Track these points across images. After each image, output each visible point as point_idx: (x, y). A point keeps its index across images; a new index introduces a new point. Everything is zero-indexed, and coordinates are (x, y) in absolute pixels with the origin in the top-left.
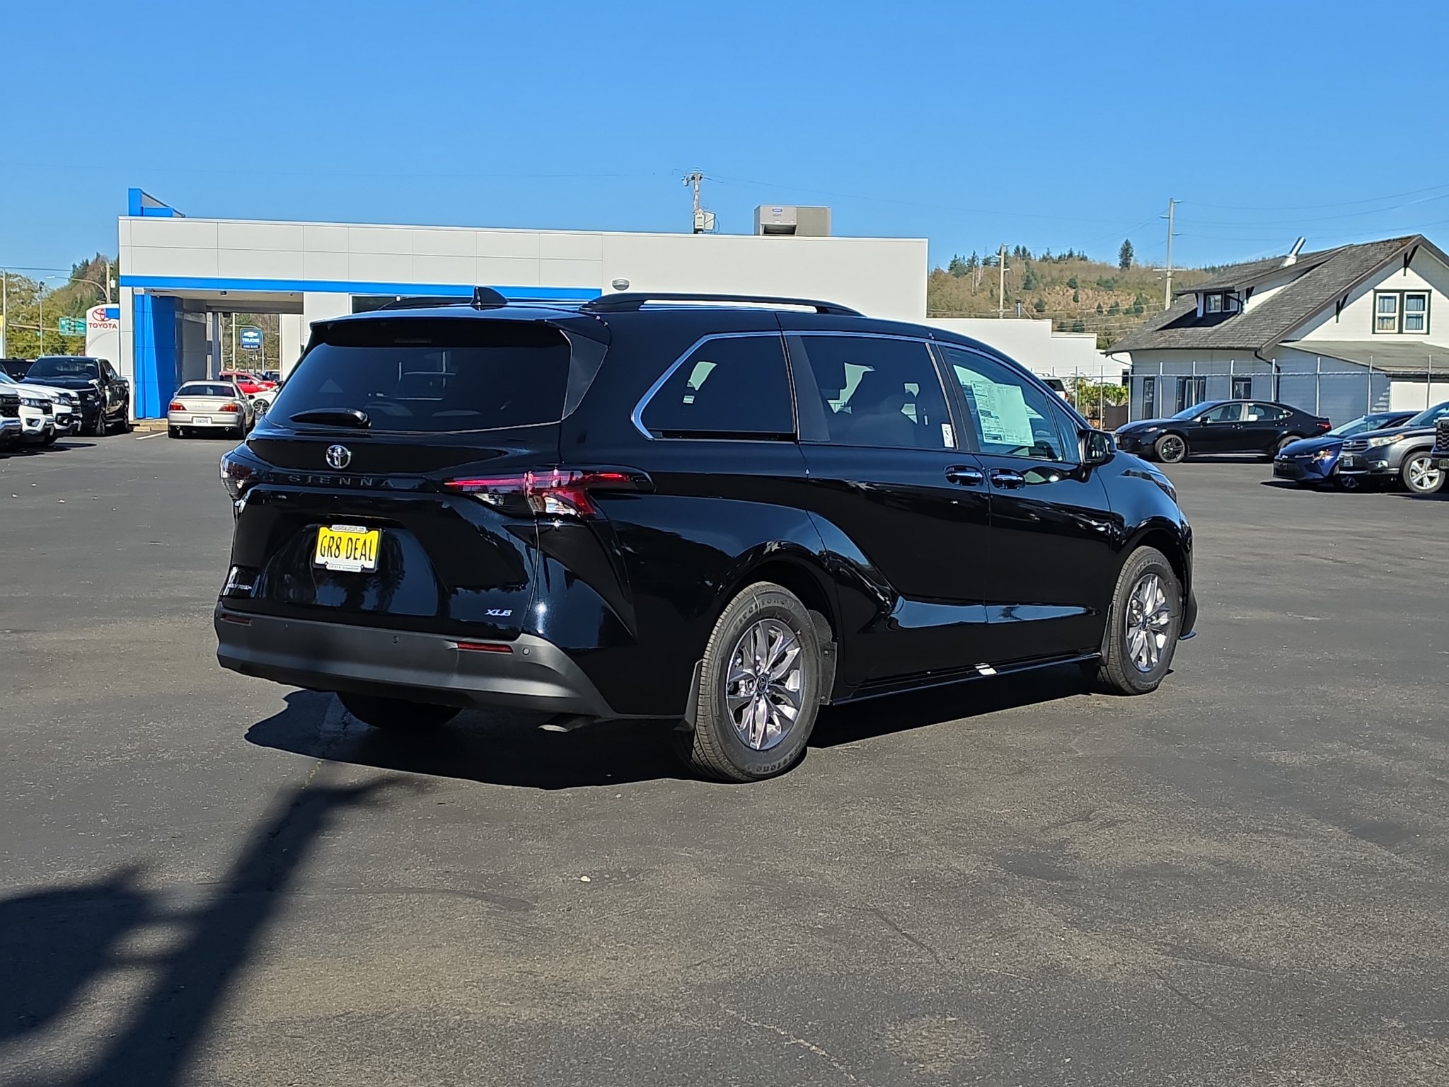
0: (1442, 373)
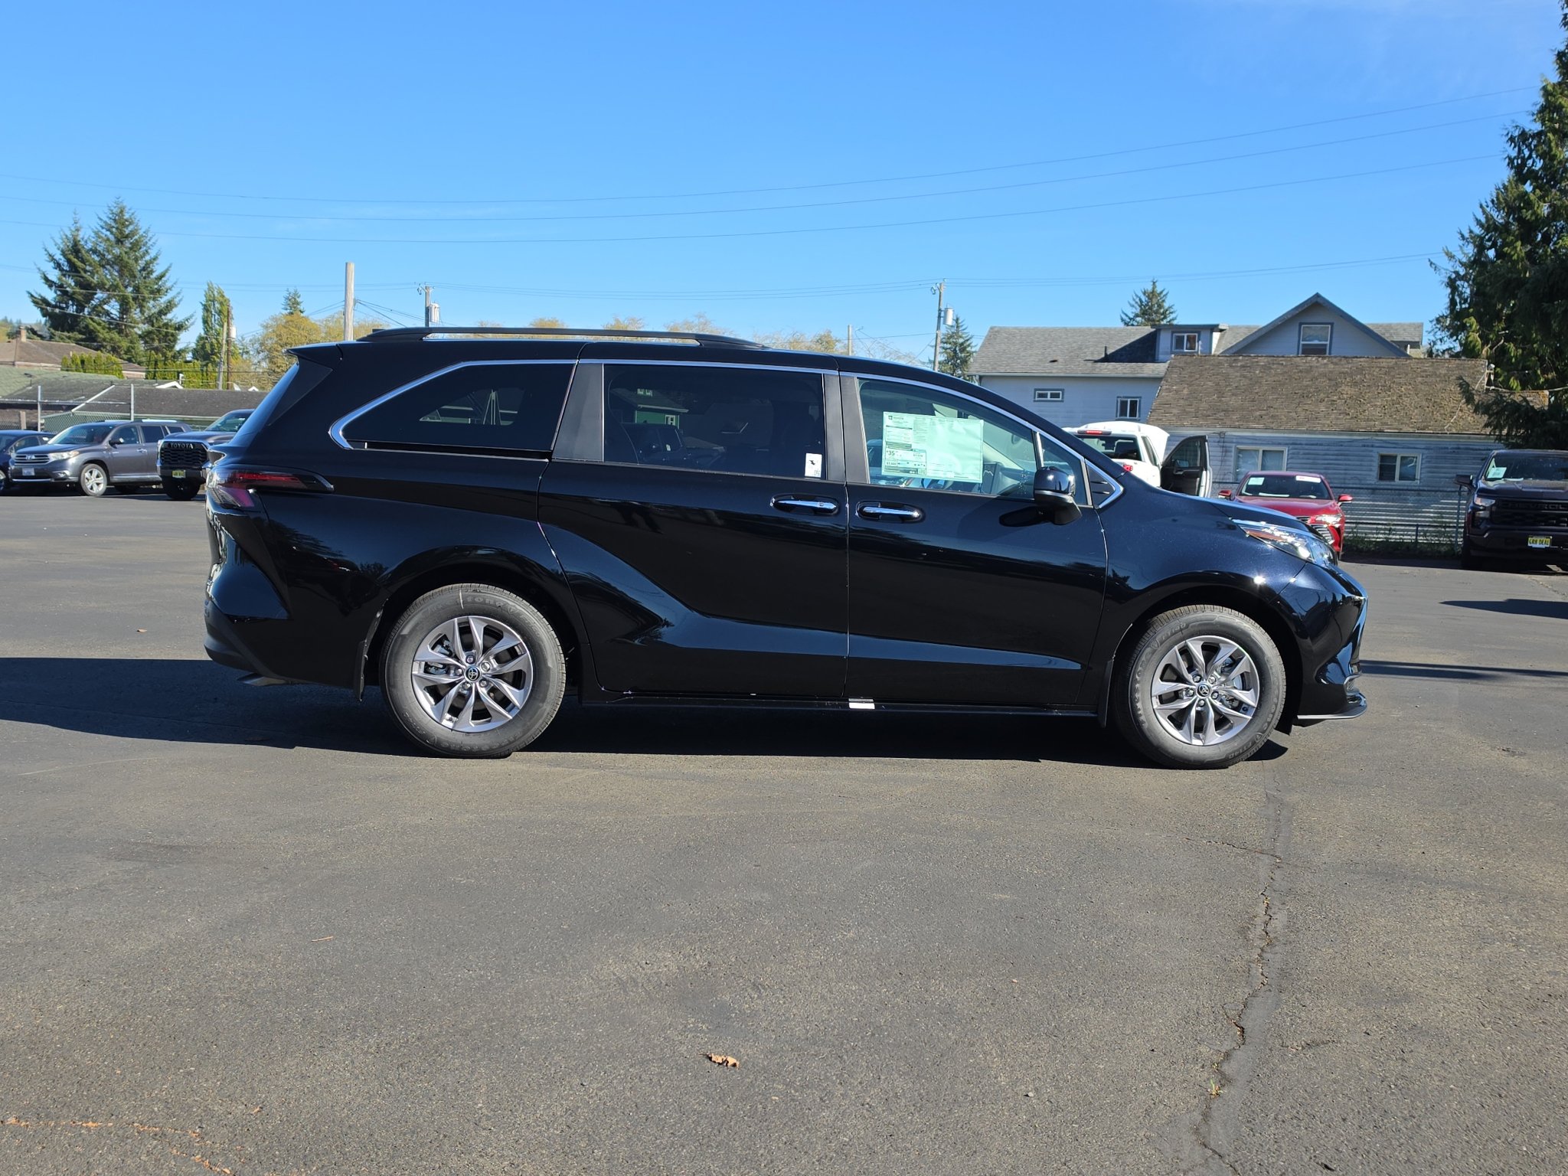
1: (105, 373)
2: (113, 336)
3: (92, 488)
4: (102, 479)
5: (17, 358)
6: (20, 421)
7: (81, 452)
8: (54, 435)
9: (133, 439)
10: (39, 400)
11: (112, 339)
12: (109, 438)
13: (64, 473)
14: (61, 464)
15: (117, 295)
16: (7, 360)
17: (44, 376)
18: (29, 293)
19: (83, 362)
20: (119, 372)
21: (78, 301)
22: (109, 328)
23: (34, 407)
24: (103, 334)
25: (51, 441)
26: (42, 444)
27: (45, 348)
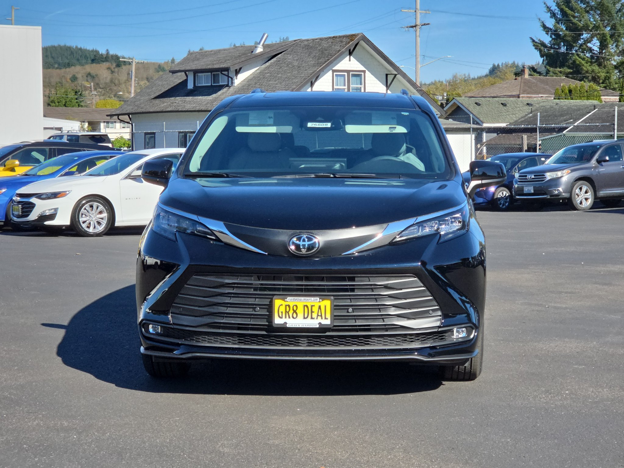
0: (455, 127)
1: (588, 99)
2: (594, 68)
3: (581, 203)
4: (590, 195)
5: (521, 91)
6: (522, 143)
7: (573, 171)
8: (551, 156)
9: (616, 156)
10: (538, 125)
11: (593, 71)
12: (596, 156)
13: (558, 190)
14: (555, 182)
15: (599, 34)
16: (514, 93)
17: (541, 104)
18: (531, 38)
19: (570, 91)
20: (598, 98)
21: (567, 41)
22: (591, 62)
23: (533, 130)
24: (586, 67)
25: (548, 161)
26: (540, 165)
27: (542, 81)
